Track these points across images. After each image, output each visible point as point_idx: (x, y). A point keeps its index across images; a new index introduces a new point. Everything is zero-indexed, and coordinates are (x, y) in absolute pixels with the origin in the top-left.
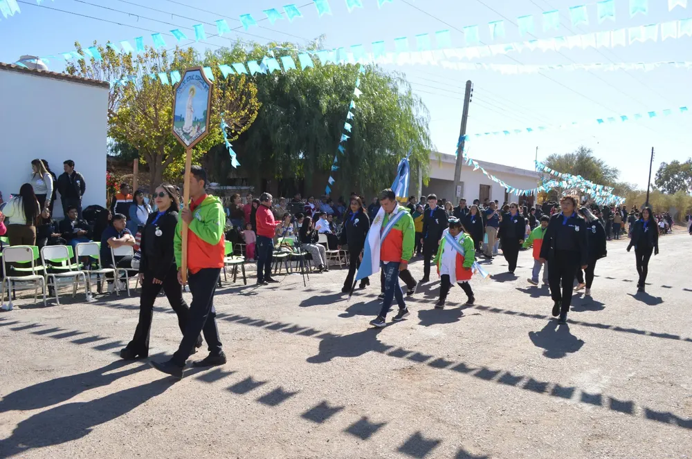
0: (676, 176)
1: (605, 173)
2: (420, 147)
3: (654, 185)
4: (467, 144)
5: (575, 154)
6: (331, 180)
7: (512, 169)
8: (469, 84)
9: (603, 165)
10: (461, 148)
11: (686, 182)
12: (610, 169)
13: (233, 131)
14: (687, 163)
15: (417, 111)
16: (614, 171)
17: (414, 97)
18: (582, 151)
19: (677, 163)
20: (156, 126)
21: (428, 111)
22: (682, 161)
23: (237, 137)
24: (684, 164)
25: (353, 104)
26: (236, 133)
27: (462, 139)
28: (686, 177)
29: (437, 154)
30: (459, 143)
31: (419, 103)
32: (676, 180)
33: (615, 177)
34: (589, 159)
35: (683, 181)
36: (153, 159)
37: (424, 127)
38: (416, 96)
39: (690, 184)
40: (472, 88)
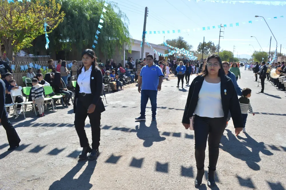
0: (205, 48)
1: (188, 47)
4: (146, 35)
8: (146, 8)
9: (187, 44)
10: (144, 37)
12: (189, 45)
13: (50, 28)
15: (125, 20)
16: (191, 46)
17: (122, 13)
23: (52, 31)
24: (208, 43)
26: (51, 29)
27: (144, 33)
28: (208, 48)
30: (143, 35)
31: (125, 16)
33: (191, 48)
35: (207, 50)
36: (7, 43)
37: (126, 27)
38: (124, 13)
39: (210, 51)
40: (148, 10)
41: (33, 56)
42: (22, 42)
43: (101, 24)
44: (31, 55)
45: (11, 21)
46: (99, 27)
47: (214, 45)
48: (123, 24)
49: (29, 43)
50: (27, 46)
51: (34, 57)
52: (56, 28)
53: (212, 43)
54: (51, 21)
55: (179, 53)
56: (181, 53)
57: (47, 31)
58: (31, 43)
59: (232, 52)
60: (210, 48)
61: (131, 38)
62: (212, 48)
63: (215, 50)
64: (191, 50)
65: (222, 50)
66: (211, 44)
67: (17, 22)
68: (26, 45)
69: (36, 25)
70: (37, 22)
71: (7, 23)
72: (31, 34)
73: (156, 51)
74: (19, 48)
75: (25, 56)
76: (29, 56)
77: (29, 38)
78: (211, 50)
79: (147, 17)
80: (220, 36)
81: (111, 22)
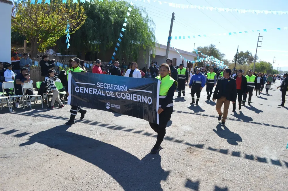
0: (242, 57)
1: (220, 55)
2: (151, 41)
3: (233, 61)
4: (171, 41)
5: (209, 47)
6: (114, 54)
7: (186, 52)
8: (173, 14)
9: (219, 52)
10: (169, 42)
11: (245, 60)
12: (222, 54)
13: (73, 29)
14: (246, 52)
15: (151, 25)
16: (223, 55)
17: (149, 18)
18: (212, 45)
19: (243, 52)
20: (35, 25)
21: (155, 25)
22: (244, 52)
23: (74, 32)
24: (245, 53)
25: (126, 20)
26: (74, 30)
27: (170, 38)
28: (245, 58)
29: (158, 44)
31: (151, 21)
32: (242, 59)
33: (223, 57)
34: (214, 49)
35: (244, 59)
36: (33, 41)
37: (153, 32)
38: (150, 18)
39: (247, 61)
40: (174, 16)
41: (60, 54)
42: (46, 41)
43: (124, 27)
44: (59, 54)
45: (36, 21)
46: (122, 30)
47: (252, 55)
48: (149, 29)
49: (53, 42)
50: (51, 45)
51: (62, 55)
52: (78, 29)
53: (250, 52)
54: (73, 23)
55: (208, 61)
56: (210, 60)
57: (70, 32)
58: (55, 42)
59: (271, 64)
60: (248, 58)
61: (157, 43)
62: (249, 58)
63: (253, 60)
64: (223, 59)
65: (260, 61)
66: (249, 54)
67: (42, 22)
68: (51, 43)
69: (59, 26)
70: (60, 23)
71: (34, 23)
72: (55, 34)
73: (183, 56)
74: (43, 46)
75: (53, 54)
76: (57, 54)
77: (53, 38)
78: (249, 60)
79: (173, 23)
80: (257, 46)
81: (136, 26)
